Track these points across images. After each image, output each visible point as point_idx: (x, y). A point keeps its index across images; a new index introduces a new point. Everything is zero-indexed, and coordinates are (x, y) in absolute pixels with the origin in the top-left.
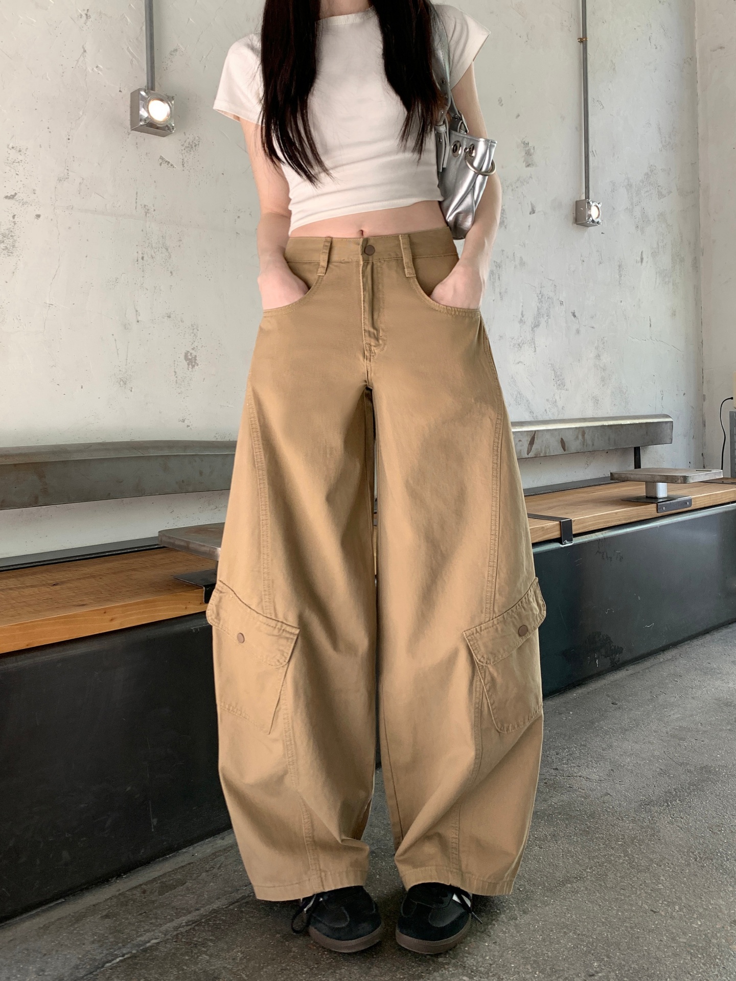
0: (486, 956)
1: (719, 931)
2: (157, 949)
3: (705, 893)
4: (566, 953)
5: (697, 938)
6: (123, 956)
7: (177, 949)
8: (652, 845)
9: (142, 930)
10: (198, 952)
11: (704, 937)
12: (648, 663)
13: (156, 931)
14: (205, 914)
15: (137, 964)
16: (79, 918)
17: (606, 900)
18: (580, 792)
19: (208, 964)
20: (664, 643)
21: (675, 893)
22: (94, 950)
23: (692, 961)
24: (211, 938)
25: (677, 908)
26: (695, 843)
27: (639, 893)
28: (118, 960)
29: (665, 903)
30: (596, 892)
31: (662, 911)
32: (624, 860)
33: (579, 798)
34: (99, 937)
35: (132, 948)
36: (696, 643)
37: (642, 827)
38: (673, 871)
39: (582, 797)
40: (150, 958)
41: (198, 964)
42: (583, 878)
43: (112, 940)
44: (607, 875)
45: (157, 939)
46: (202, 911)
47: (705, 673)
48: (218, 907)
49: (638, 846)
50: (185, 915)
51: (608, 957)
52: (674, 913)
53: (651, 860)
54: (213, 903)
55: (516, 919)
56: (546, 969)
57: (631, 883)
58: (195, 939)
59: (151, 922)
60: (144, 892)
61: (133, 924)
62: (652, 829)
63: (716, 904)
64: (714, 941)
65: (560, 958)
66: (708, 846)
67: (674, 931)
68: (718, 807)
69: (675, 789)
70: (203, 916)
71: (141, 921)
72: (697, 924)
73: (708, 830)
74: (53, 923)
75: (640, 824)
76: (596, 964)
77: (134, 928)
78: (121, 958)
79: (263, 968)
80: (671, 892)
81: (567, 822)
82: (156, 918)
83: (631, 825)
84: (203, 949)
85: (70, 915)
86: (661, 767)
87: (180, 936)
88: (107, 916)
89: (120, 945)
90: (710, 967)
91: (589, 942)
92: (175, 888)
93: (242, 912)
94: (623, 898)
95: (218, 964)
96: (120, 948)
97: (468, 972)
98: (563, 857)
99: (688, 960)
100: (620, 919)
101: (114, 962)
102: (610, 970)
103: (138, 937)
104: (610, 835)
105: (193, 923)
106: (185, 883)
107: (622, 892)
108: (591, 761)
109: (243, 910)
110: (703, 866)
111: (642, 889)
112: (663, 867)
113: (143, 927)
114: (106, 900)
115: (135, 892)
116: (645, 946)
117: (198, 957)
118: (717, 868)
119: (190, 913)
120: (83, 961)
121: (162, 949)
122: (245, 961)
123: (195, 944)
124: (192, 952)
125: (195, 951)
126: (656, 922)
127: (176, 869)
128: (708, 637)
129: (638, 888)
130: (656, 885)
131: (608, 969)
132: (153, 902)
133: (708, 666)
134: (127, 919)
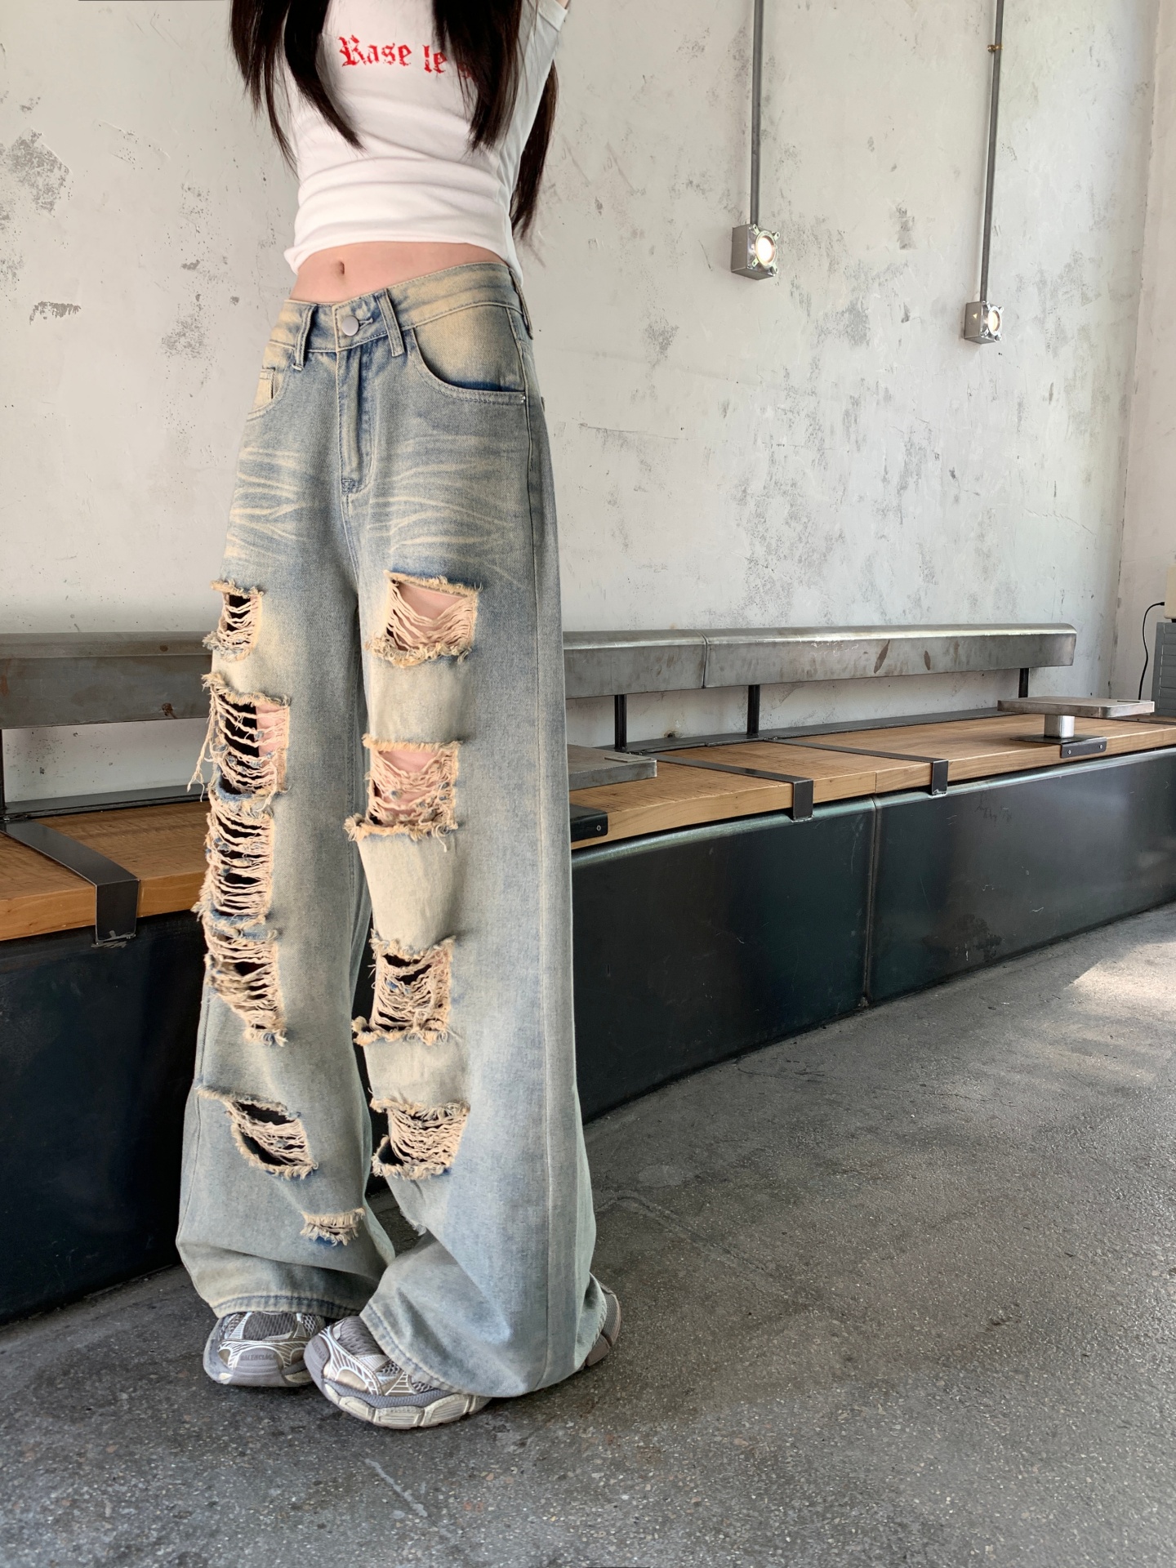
0: (859, 1298)
4: (961, 1299)
12: (1033, 959)
18: (959, 1113)
20: (1053, 934)
21: (1095, 1235)
25: (1099, 1251)
30: (992, 1230)
31: (1081, 1255)
32: (1024, 1195)
33: (958, 1121)
36: (1096, 935)
37: (1045, 1158)
39: (962, 1119)
42: (974, 1214)
44: (1004, 1212)
49: (1041, 1179)
51: (1016, 1305)
52: (1096, 1258)
53: (1060, 1196)
55: (892, 1258)
56: (937, 1315)
62: (1059, 1159)
63: (1149, 1250)
64: (1151, 1291)
68: (1141, 1136)
75: (1041, 1153)
76: (1001, 1312)
80: (1089, 1233)
83: (1031, 1154)
91: (989, 1287)
94: (1027, 1238)
104: (1003, 1165)
108: (969, 1077)
111: (1052, 1229)
116: (1062, 1294)
126: (1074, 1267)
130: (1070, 1225)
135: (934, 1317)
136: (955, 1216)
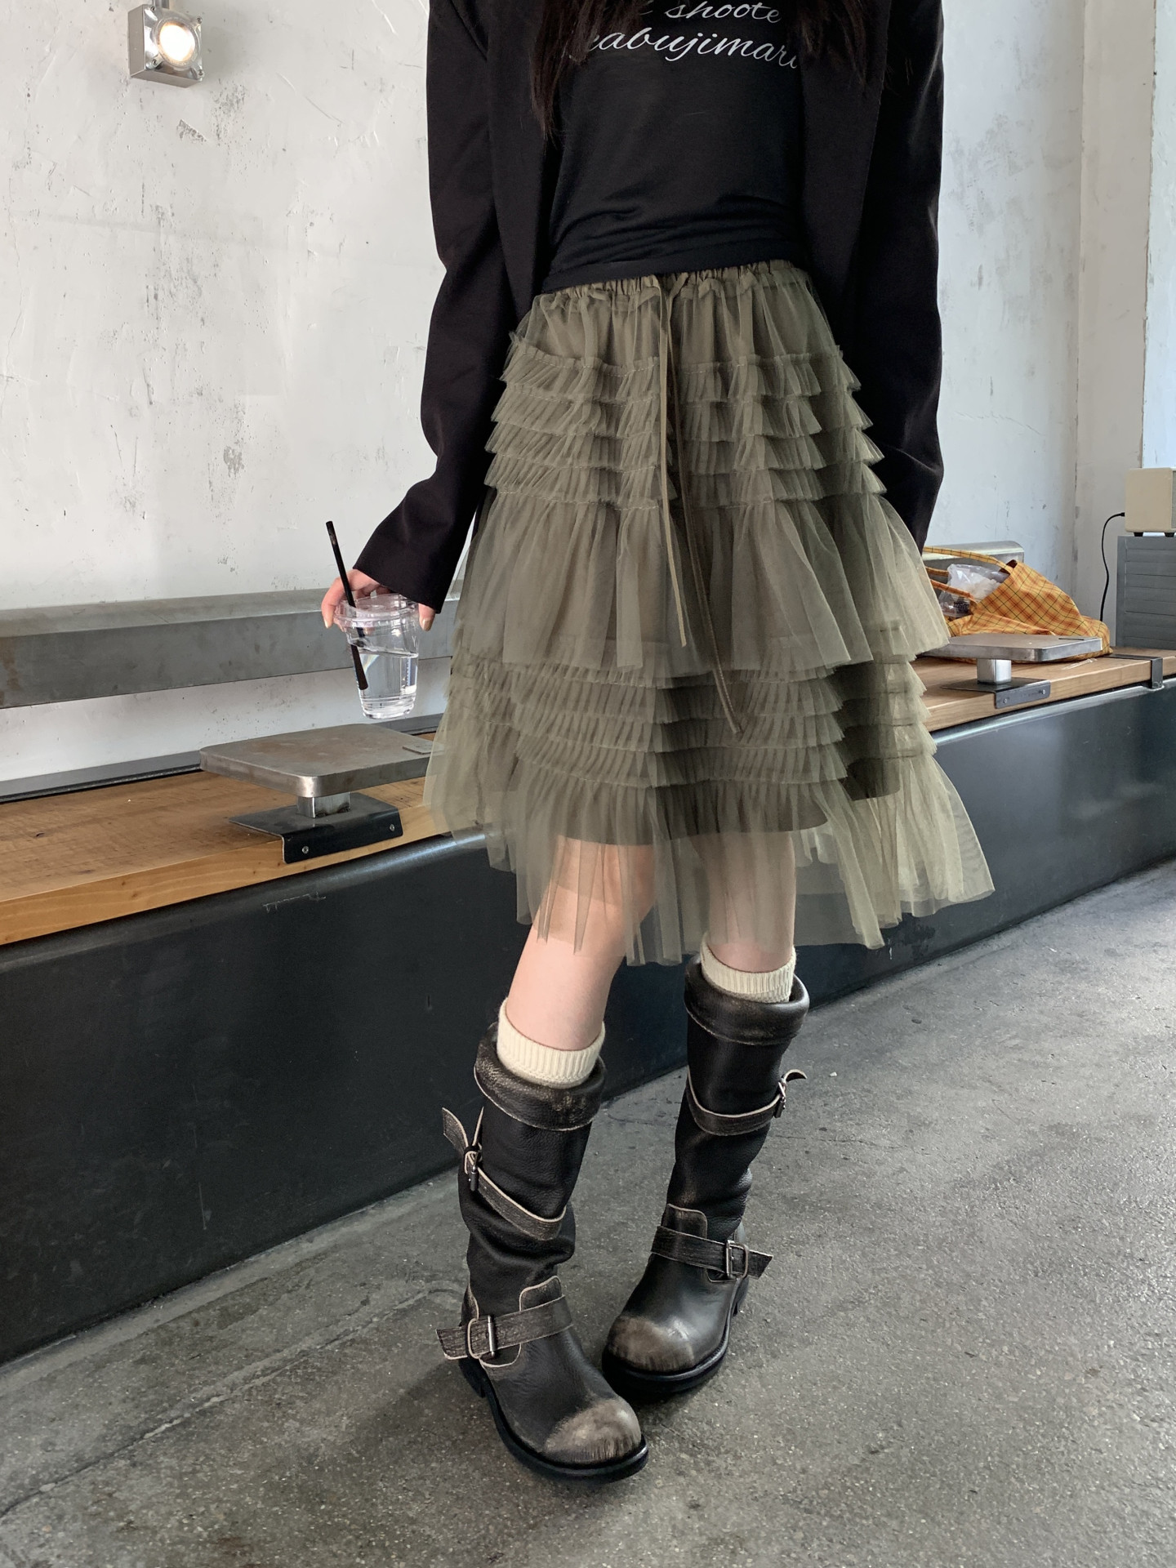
0: (715, 1422)
1: (1070, 1384)
2: (219, 1413)
3: (1050, 1326)
4: (836, 1418)
5: (1034, 1397)
6: (171, 1422)
7: (252, 1412)
8: (970, 1252)
9: (197, 1382)
10: (284, 1416)
11: (1044, 1393)
12: (973, 954)
13: (218, 1384)
14: (289, 1357)
15: (192, 1434)
16: (100, 1365)
17: (897, 1337)
18: (860, 1166)
19: (299, 1434)
20: (1002, 919)
21: (1004, 1326)
22: (127, 1413)
23: (1027, 1431)
24: (301, 1394)
25: (1006, 1349)
26: (1036, 1248)
27: (948, 1325)
28: (163, 1428)
29: (988, 1341)
30: (883, 1324)
31: (983, 1354)
32: (926, 1275)
33: (859, 1177)
34: (132, 1393)
35: (183, 1410)
36: (1050, 918)
37: (955, 1223)
38: (1001, 1293)
39: (864, 1173)
40: (212, 1424)
41: (284, 1433)
42: (864, 1303)
43: (151, 1397)
44: (899, 1298)
45: (218, 1396)
46: (286, 1353)
47: (1063, 971)
48: (309, 1348)
49: (949, 1252)
50: (260, 1359)
51: (900, 1425)
52: (1001, 1357)
53: (968, 1275)
54: (301, 1340)
55: (761, 1366)
56: (805, 1442)
57: (936, 1310)
58: (276, 1396)
59: (210, 1369)
60: (197, 1324)
61: (184, 1374)
62: (972, 1225)
63: (1065, 1344)
64: (1061, 1401)
65: (828, 1426)
66: (1055, 1252)
67: (1000, 1385)
68: (1073, 1190)
69: (1008, 1162)
70: (285, 1361)
71: (194, 1369)
72: (1035, 1374)
73: (1057, 1228)
74: (62, 1372)
75: (952, 1217)
76: (880, 1435)
77: (184, 1379)
78: (167, 1425)
79: (381, 1440)
80: (997, 1324)
81: (840, 1215)
82: (217, 1363)
83: (939, 1218)
84: (290, 1411)
85: (85, 1358)
86: (989, 1127)
87: (254, 1392)
88: (142, 1361)
89: (165, 1404)
90: (1053, 1440)
91: (871, 1401)
92: (243, 1318)
93: (345, 1355)
94: (923, 1333)
95: (314, 1434)
96: (164, 1410)
97: (688, 1446)
98: (833, 1269)
99: (1020, 1428)
100: (918, 1366)
101: (157, 1431)
102: (902, 1444)
103: (190, 1392)
104: (906, 1235)
105: (273, 1372)
106: (255, 1311)
107: (923, 1324)
108: (879, 1117)
109: (346, 1351)
110: (1048, 1284)
111: (954, 1319)
112: (985, 1285)
113: (198, 1377)
114: (140, 1336)
115: (182, 1324)
116: (956, 1408)
117: (283, 1424)
118: (1067, 1289)
119: (267, 1356)
120: (111, 1429)
121: (229, 1411)
122: (353, 1430)
123: (279, 1404)
124: (274, 1416)
125: (279, 1414)
126: (974, 1372)
127: (242, 1289)
128: (1069, 909)
129: (947, 1319)
130: (976, 1314)
131: (899, 1442)
132: (211, 1338)
133: (1067, 957)
134: (173, 1365)
135: (801, 1446)
136: (841, 1307)
